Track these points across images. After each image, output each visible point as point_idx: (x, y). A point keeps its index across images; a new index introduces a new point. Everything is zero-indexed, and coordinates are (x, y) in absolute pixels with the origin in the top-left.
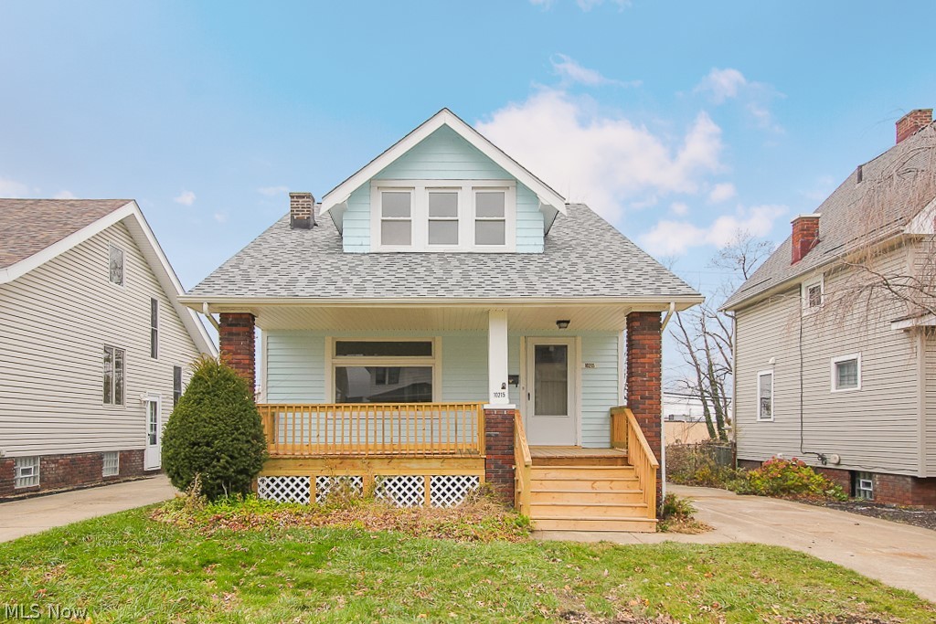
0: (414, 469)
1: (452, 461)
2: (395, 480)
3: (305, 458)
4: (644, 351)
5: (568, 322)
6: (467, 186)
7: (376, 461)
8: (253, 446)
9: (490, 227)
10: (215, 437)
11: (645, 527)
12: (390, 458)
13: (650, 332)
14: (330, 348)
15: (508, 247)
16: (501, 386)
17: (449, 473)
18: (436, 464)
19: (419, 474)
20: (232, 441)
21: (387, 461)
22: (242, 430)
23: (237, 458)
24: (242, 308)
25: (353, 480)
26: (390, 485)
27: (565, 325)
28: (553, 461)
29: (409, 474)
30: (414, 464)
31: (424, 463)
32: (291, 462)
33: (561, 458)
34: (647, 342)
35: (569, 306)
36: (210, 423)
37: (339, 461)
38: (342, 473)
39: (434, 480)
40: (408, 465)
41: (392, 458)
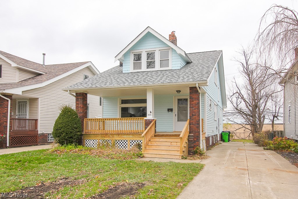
0: (125, 138)
1: (136, 135)
2: (120, 141)
3: (96, 134)
4: (193, 100)
5: (180, 91)
6: (157, 50)
7: (115, 135)
8: (74, 130)
9: (164, 62)
10: (62, 128)
11: (178, 157)
12: (118, 134)
13: (195, 93)
14: (119, 102)
15: (170, 68)
16: (150, 112)
17: (135, 139)
18: (131, 136)
19: (127, 139)
20: (67, 129)
21: (118, 135)
22: (70, 126)
23: (68, 134)
24: (81, 91)
25: (109, 141)
26: (119, 142)
27: (179, 92)
28: (164, 136)
29: (124, 139)
30: (125, 136)
31: (128, 136)
32: (93, 135)
33: (167, 135)
34: (194, 97)
35: (167, 86)
36: (61, 124)
37: (105, 135)
38: (106, 139)
39: (131, 141)
40: (124, 137)
41: (119, 134)
